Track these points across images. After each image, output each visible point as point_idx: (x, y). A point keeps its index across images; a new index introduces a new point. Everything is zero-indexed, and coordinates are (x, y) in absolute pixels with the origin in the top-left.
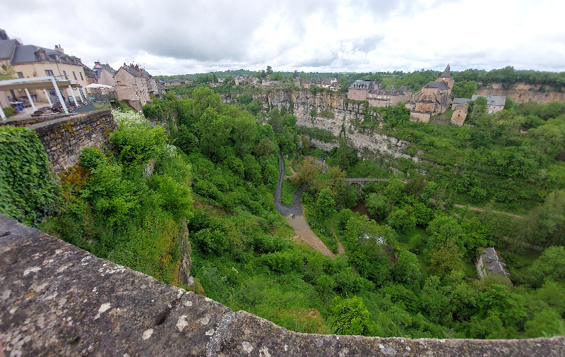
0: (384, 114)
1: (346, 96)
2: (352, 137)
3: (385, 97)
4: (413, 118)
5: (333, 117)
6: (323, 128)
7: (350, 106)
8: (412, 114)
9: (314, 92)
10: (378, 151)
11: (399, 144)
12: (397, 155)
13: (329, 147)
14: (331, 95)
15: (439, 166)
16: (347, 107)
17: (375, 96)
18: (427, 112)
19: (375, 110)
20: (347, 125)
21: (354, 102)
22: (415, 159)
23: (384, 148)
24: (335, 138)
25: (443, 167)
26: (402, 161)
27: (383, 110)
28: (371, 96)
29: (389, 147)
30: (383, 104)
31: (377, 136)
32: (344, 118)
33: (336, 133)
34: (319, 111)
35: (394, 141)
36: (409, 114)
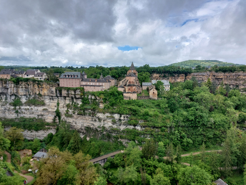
0: (102, 96)
1: (59, 85)
2: (70, 120)
3: (97, 84)
4: (126, 97)
5: (44, 104)
6: (32, 116)
7: (64, 93)
8: (124, 94)
9: (17, 82)
10: (104, 128)
11: (122, 118)
12: (122, 128)
13: (42, 135)
14: (38, 84)
15: (157, 130)
16: (61, 94)
17: (88, 83)
18: (134, 92)
19: (93, 94)
20: (63, 110)
21: (68, 89)
22: (138, 128)
23: (108, 124)
24: (48, 124)
25: (160, 130)
26: (128, 132)
27: (100, 93)
28: (84, 83)
29: (114, 122)
30: (98, 89)
31: (100, 115)
32: (58, 104)
33: (49, 119)
34: (24, 100)
35: (116, 116)
36: (123, 95)
